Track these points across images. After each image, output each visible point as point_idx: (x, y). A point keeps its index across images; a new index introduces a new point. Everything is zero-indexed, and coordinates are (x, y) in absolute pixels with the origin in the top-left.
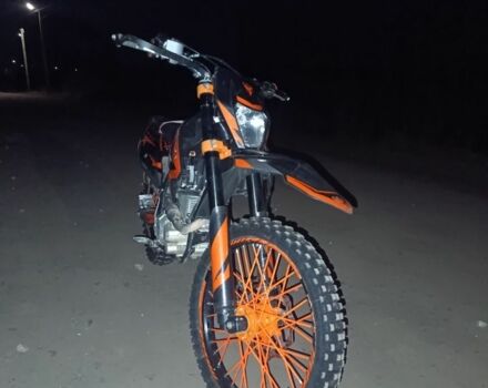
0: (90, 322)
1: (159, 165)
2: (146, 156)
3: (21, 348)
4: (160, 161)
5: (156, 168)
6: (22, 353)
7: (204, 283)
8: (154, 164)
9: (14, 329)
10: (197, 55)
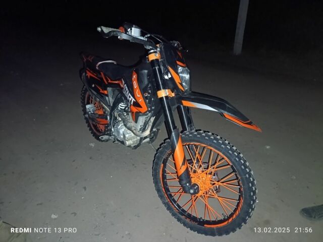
0: (85, 188)
1: (106, 92)
2: (93, 86)
3: (53, 216)
4: (106, 90)
5: (103, 94)
6: (55, 219)
7: (162, 165)
8: (101, 91)
9: (41, 204)
10: (149, 35)
